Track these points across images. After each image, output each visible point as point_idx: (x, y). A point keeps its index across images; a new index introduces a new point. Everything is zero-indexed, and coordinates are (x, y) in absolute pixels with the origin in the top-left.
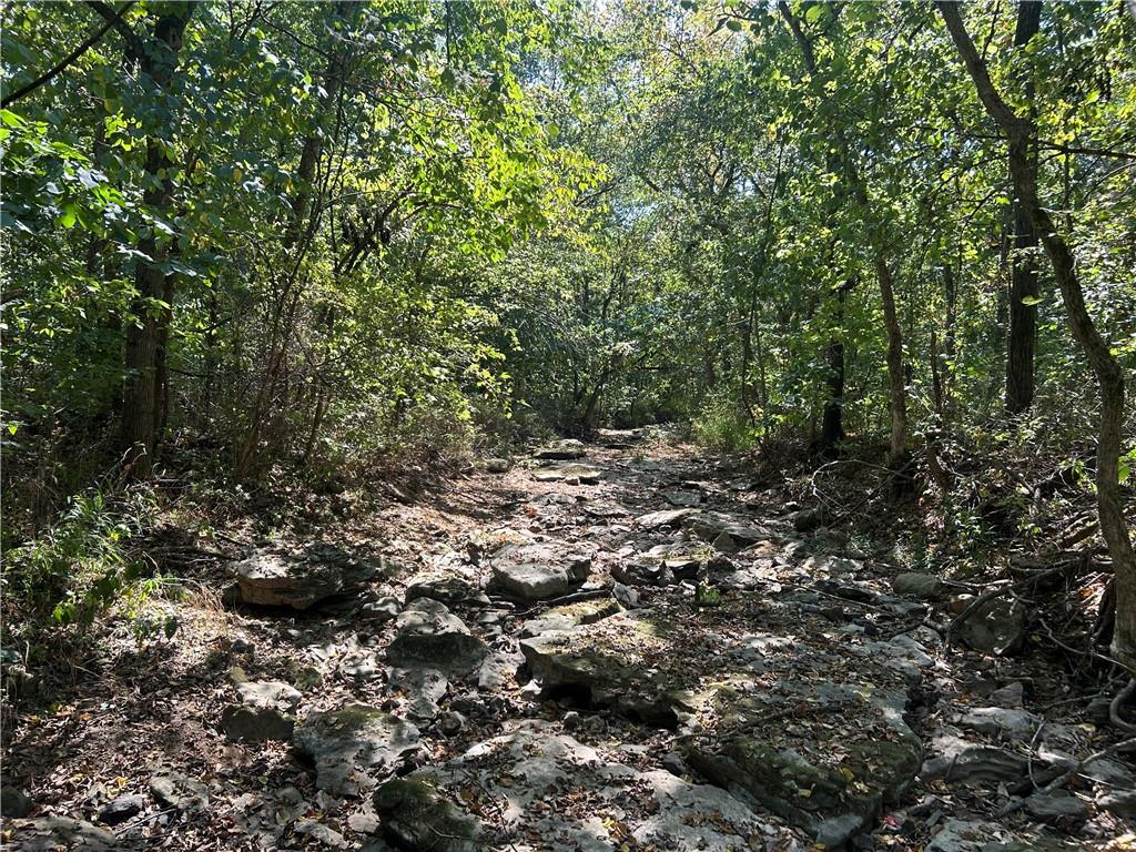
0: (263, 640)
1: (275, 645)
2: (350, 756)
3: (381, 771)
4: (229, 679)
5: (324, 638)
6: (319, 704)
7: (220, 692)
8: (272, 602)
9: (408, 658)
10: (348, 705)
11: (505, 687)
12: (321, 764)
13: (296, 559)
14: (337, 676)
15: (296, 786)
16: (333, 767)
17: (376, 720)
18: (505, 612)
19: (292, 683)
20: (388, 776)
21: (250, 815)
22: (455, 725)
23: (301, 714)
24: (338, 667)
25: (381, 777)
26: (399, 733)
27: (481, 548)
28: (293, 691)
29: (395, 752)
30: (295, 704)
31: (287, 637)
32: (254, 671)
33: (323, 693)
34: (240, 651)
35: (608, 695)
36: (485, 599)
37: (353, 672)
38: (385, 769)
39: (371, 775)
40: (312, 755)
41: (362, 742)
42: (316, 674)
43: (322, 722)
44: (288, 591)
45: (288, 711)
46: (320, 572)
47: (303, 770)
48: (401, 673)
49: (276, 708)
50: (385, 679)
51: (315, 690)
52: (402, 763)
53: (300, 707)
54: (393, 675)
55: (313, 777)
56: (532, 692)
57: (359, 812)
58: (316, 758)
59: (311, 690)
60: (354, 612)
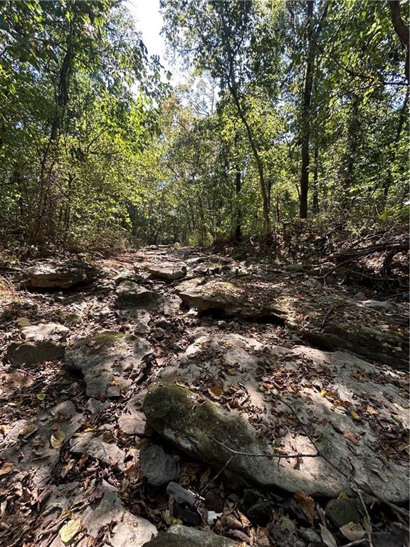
0: (44, 302)
1: (51, 303)
2: (108, 366)
3: (133, 373)
4: (17, 326)
5: (79, 300)
6: (81, 333)
7: (10, 334)
8: (49, 285)
9: (126, 305)
10: (100, 332)
11: (177, 314)
12: (88, 376)
13: (61, 266)
14: (90, 317)
15: (70, 397)
16: (97, 377)
17: (121, 340)
18: (162, 285)
19: (62, 323)
20: (138, 375)
21: (23, 445)
22: (162, 335)
23: (70, 341)
24: (89, 312)
25: (133, 378)
26: (137, 345)
27: (139, 268)
28: (62, 328)
29: (139, 358)
30: (64, 336)
31: (58, 301)
32: (35, 319)
33: (83, 327)
34: (27, 309)
35: (235, 311)
36: (151, 281)
37: (98, 314)
38: (135, 371)
39: (126, 377)
40: (81, 369)
41: (116, 355)
42: (76, 317)
43: (84, 344)
44: (57, 280)
45: (60, 340)
46: (74, 272)
47: (74, 381)
48: (124, 312)
49: (51, 339)
50: (116, 316)
51: (78, 325)
52: (145, 364)
53: (69, 336)
54: (121, 314)
55: (83, 386)
56: (193, 314)
57: (126, 412)
58: (83, 372)
59: (75, 326)
60: (93, 289)
